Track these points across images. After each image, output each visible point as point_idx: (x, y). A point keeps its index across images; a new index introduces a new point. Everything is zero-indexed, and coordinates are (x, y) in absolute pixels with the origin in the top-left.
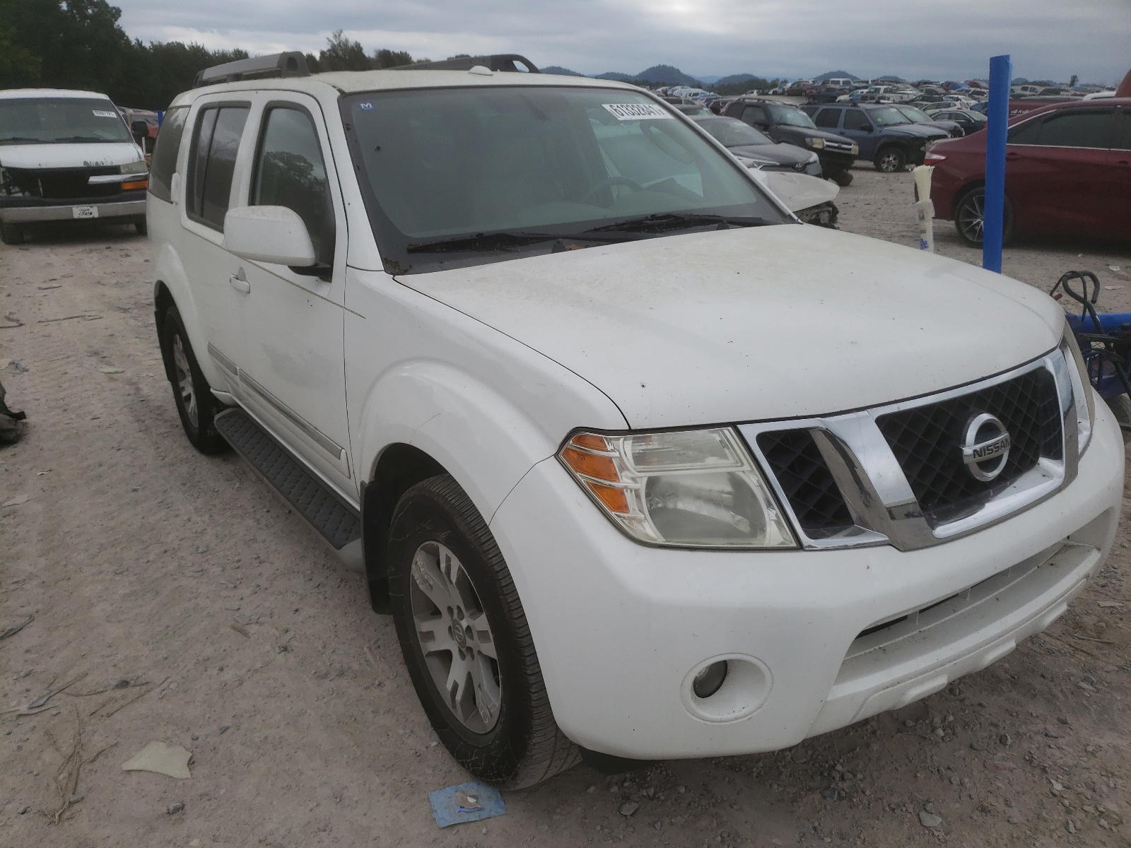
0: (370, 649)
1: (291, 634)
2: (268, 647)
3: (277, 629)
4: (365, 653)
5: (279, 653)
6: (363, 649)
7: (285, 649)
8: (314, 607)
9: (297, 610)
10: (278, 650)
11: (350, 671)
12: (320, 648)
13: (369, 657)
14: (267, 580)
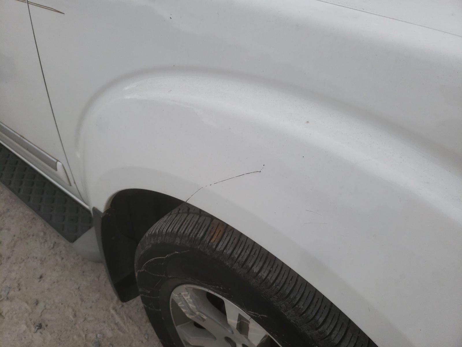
0: (114, 309)
1: (41, 305)
2: (24, 327)
3: (27, 303)
4: (112, 316)
5: (36, 332)
6: (109, 311)
7: (40, 327)
8: (54, 270)
9: (41, 277)
10: (33, 329)
11: (105, 339)
12: (71, 317)
13: (118, 319)
14: (8, 248)
